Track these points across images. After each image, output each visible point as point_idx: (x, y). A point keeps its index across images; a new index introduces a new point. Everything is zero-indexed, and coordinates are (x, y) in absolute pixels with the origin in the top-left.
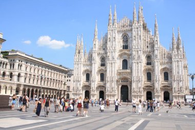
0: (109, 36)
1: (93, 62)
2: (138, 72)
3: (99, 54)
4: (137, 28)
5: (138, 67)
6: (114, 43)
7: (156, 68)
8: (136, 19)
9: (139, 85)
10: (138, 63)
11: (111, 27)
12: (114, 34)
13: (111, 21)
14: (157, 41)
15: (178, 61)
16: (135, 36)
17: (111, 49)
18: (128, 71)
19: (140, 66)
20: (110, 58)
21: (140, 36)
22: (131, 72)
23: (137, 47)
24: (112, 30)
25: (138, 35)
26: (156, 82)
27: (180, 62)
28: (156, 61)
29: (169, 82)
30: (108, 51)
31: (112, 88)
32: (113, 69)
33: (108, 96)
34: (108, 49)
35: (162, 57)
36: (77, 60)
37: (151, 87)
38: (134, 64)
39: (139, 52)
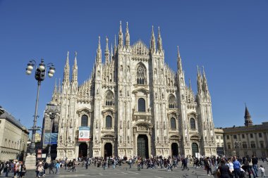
0: (120, 63)
1: (96, 97)
5: (162, 109)
6: (128, 73)
9: (165, 135)
10: (161, 104)
11: (124, 51)
12: (128, 62)
15: (206, 106)
16: (156, 69)
17: (125, 81)
18: (147, 114)
19: (164, 108)
20: (123, 93)
22: (153, 116)
23: (159, 83)
26: (185, 129)
27: (208, 107)
28: (182, 103)
30: (120, 84)
32: (128, 110)
34: (120, 80)
36: (69, 92)
38: (156, 106)
39: (163, 90)
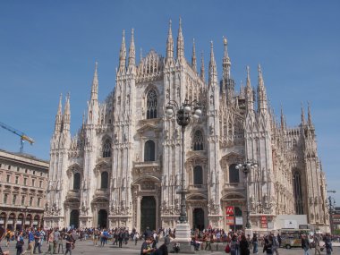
0: (118, 94)
1: (86, 149)
2: (174, 166)
3: (99, 132)
4: (174, 73)
5: (174, 155)
6: (127, 107)
7: (212, 155)
8: (171, 54)
10: (173, 147)
11: (123, 74)
12: (128, 89)
13: (123, 63)
14: (212, 96)
15: (257, 139)
16: (168, 91)
17: (122, 119)
18: (154, 164)
19: (177, 152)
20: (120, 138)
21: (179, 89)
22: (161, 167)
24: (125, 81)
25: (174, 87)
26: (212, 186)
27: (261, 141)
28: (210, 139)
29: (240, 186)
30: (115, 124)
31: (122, 203)
32: (125, 162)
33: (114, 220)
34: (116, 119)
35: (225, 131)
36: (57, 147)
37: (202, 198)
38: (166, 151)
